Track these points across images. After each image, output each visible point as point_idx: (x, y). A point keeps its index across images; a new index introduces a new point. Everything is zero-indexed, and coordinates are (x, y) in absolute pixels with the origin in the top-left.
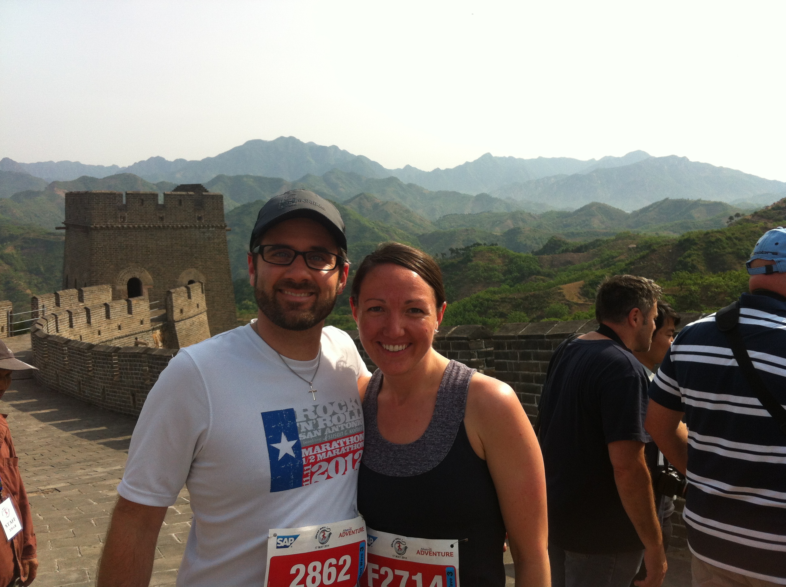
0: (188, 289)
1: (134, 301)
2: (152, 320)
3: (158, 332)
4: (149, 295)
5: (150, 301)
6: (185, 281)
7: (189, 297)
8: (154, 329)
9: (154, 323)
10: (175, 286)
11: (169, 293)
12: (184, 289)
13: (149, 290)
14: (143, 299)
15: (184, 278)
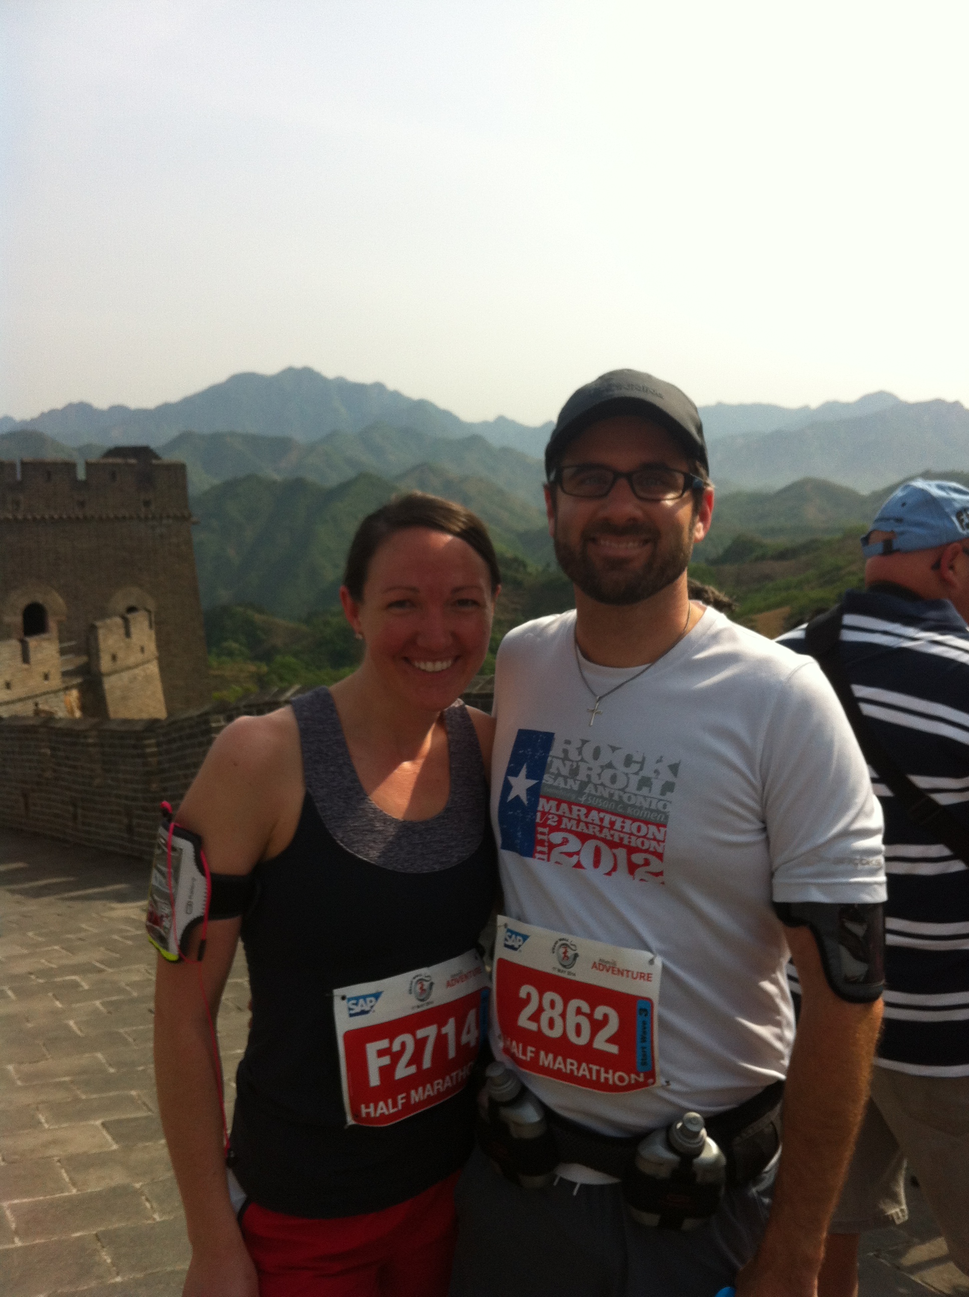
0: (126, 622)
1: (32, 642)
2: (65, 674)
3: (75, 693)
4: (60, 631)
5: (61, 641)
6: (121, 606)
7: (128, 634)
8: (67, 689)
9: (67, 679)
10: (104, 614)
11: (93, 629)
12: (118, 620)
13: (60, 623)
14: (48, 639)
15: (120, 602)
